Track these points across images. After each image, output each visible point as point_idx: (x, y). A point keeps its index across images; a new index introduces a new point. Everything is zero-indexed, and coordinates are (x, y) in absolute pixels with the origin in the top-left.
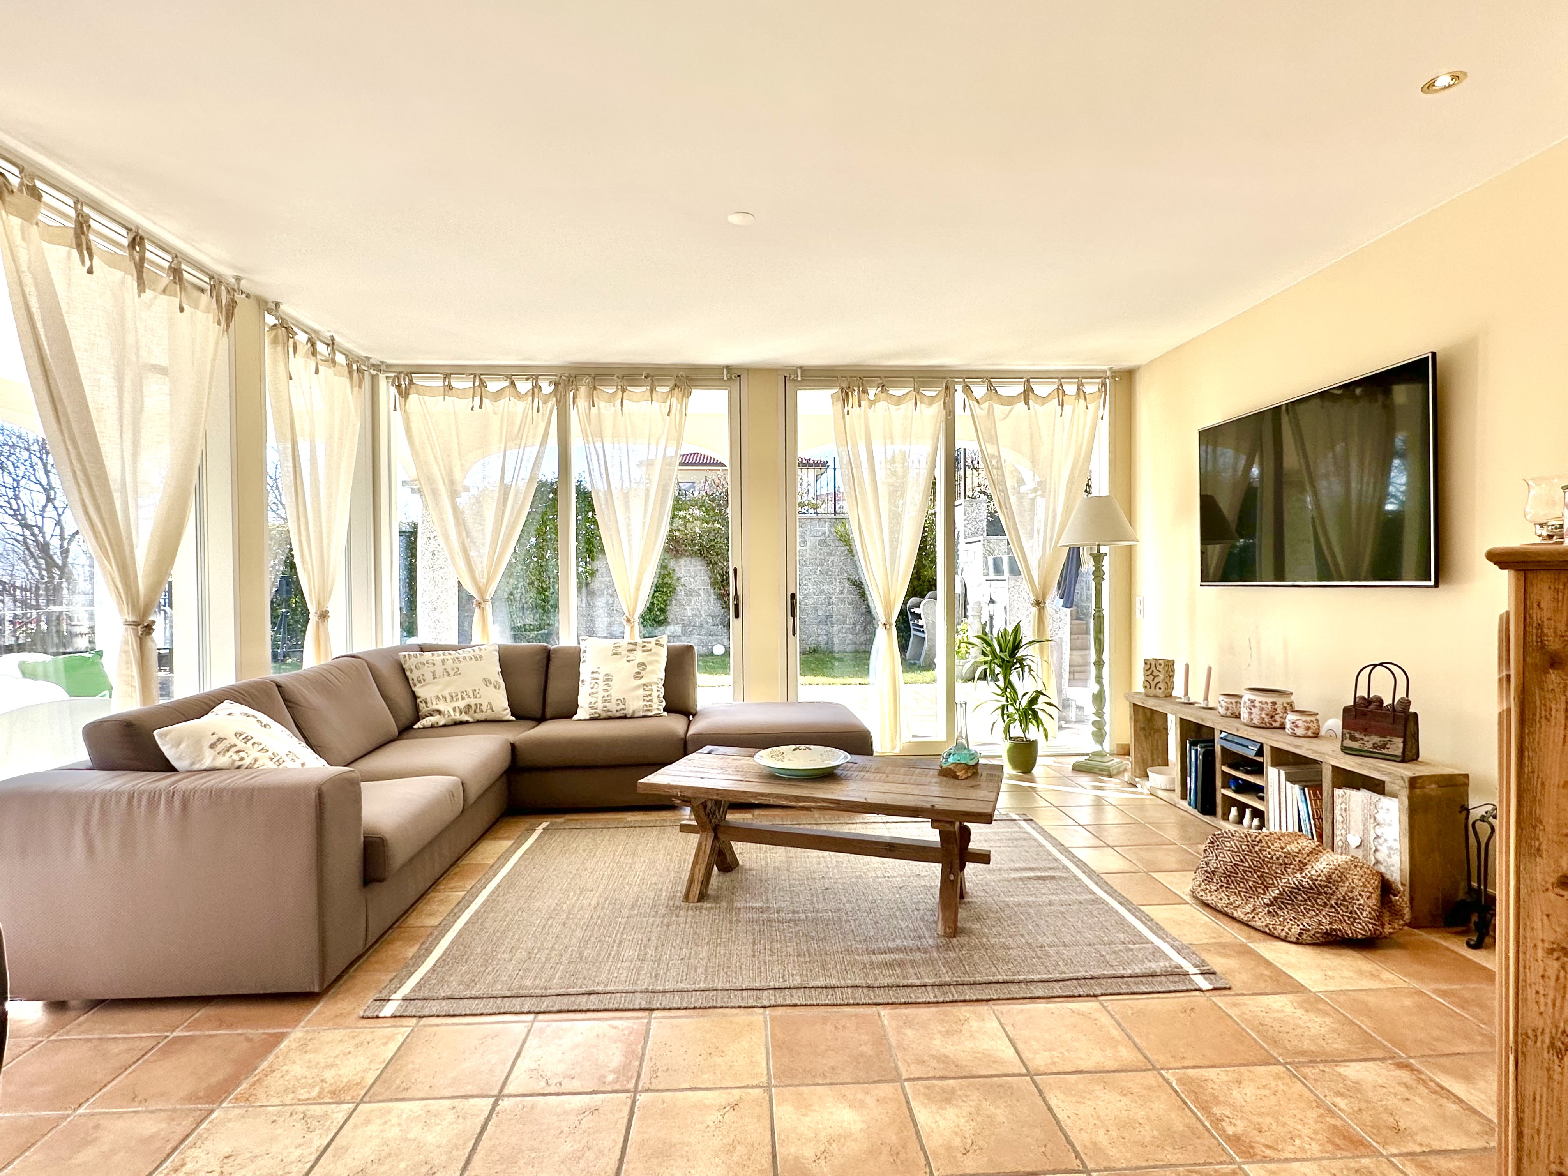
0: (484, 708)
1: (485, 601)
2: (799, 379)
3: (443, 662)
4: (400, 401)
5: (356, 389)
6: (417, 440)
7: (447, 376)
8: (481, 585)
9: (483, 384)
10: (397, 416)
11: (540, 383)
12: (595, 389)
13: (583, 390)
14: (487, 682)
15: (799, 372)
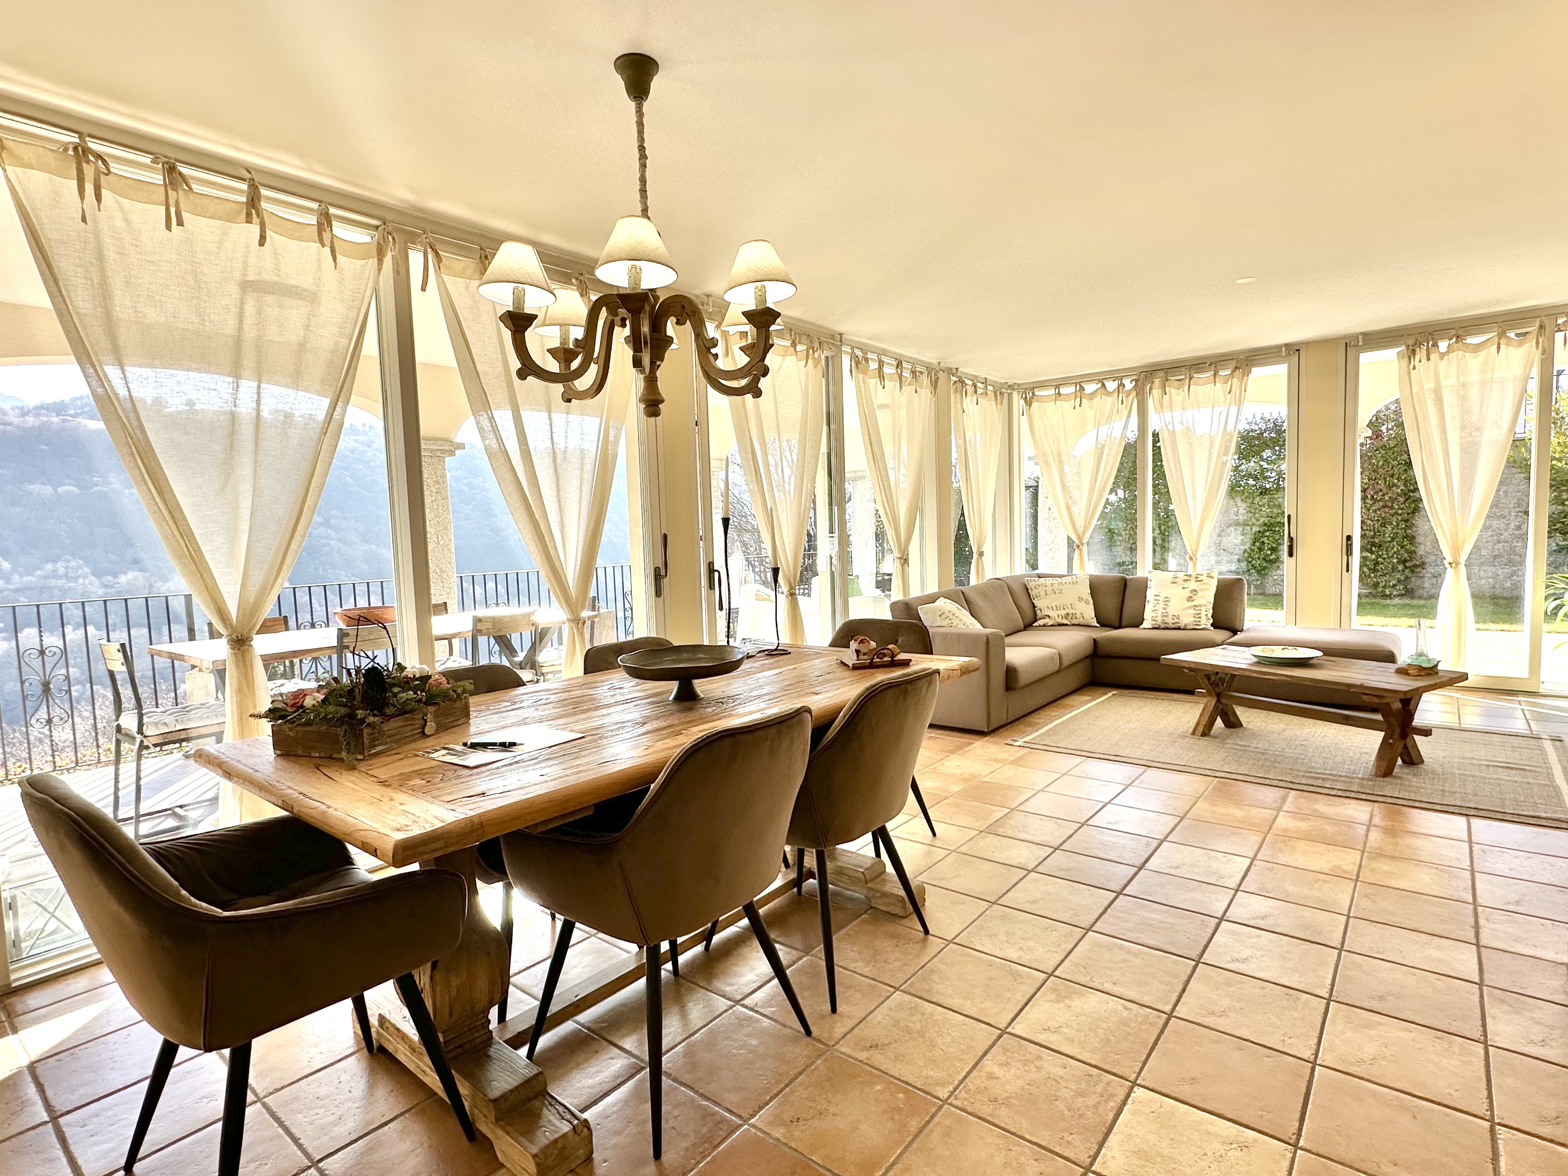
0: (1078, 616)
1: (1083, 544)
2: (1360, 344)
3: (1052, 585)
4: (1026, 408)
5: (999, 406)
6: (1037, 433)
7: (1057, 387)
8: (1080, 533)
9: (1082, 389)
10: (1024, 420)
11: (1124, 381)
12: (1167, 380)
13: (1157, 382)
14: (1080, 599)
15: (1360, 338)
